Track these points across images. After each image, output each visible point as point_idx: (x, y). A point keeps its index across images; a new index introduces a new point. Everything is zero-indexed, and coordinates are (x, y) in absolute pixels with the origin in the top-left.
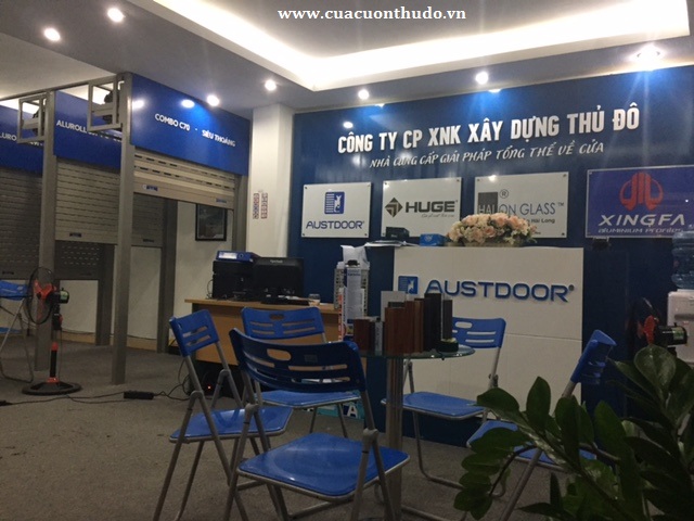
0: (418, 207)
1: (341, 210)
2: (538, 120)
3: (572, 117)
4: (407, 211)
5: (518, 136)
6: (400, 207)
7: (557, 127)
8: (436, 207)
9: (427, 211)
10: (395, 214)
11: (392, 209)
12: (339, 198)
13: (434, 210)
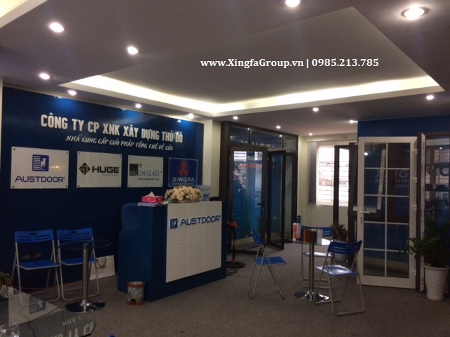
1: (46, 168)
2: (152, 131)
3: (163, 133)
4: (93, 171)
5: (144, 137)
6: (89, 169)
7: (158, 136)
8: (109, 170)
10: (85, 173)
11: (84, 170)
12: (44, 160)
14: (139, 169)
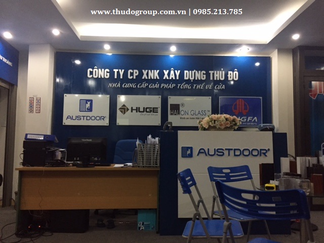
0: (138, 110)
1: (90, 109)
2: (196, 72)
3: (211, 72)
4: (132, 112)
5: (187, 78)
6: (128, 110)
7: (205, 76)
8: (148, 110)
9: (143, 112)
10: (124, 113)
11: (123, 110)
12: (89, 103)
13: (147, 112)
14: (181, 108)
